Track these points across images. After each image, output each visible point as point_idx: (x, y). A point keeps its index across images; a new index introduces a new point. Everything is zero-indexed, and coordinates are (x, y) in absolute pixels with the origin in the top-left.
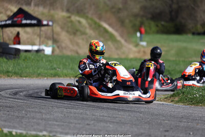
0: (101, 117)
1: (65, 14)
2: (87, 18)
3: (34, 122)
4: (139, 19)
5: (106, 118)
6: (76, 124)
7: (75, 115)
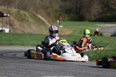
0: (37, 68)
1: (16, 10)
2: (29, 12)
4: (59, 13)
6: (23, 72)
7: (22, 67)
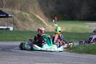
3: (5, 62)
4: (54, 14)
5: (38, 60)
6: (25, 63)
7: (24, 59)
